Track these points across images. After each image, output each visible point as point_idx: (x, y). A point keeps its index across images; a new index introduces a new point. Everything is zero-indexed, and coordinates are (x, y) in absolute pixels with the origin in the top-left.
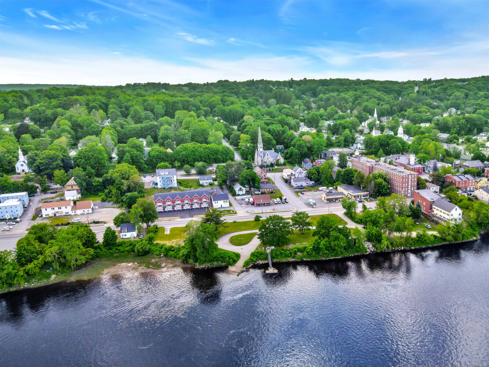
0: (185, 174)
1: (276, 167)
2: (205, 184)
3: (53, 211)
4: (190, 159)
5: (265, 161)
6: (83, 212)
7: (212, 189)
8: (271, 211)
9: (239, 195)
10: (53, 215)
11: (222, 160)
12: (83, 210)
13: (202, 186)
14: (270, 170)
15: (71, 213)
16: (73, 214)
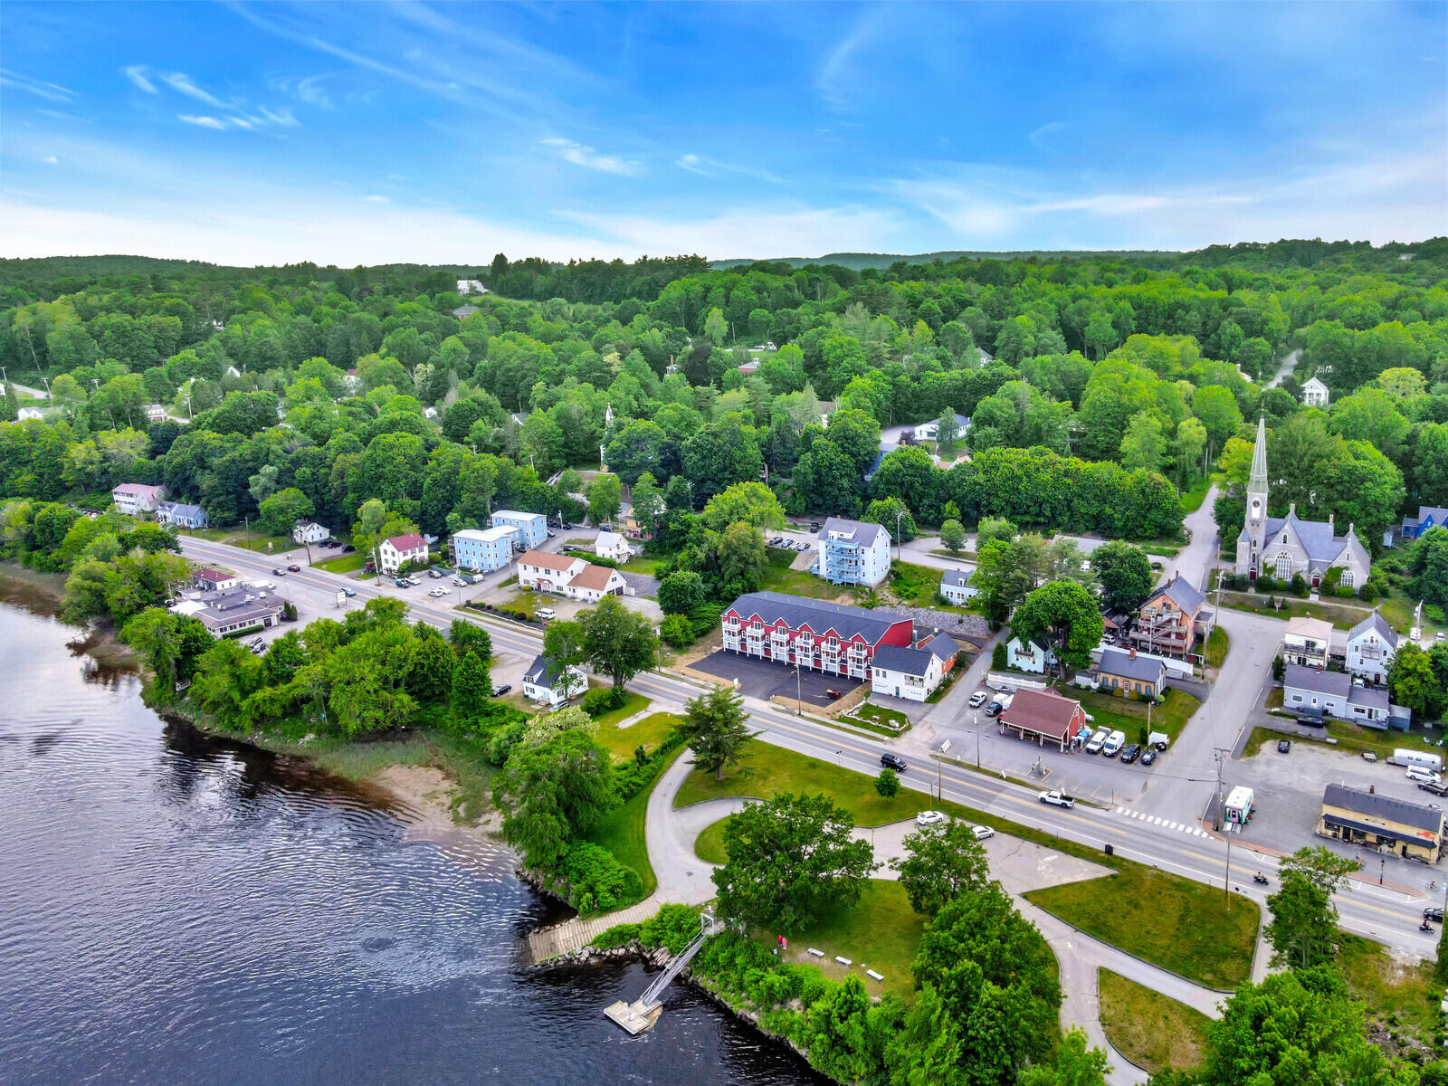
0: (943, 547)
1: (1314, 599)
2: (956, 600)
3: (537, 575)
4: (996, 501)
5: (1271, 562)
6: (587, 596)
7: (961, 622)
8: (1024, 776)
9: (1016, 671)
10: (535, 586)
11: (1119, 524)
12: (589, 590)
13: (944, 603)
14: (1271, 605)
15: (566, 591)
16: (570, 594)
